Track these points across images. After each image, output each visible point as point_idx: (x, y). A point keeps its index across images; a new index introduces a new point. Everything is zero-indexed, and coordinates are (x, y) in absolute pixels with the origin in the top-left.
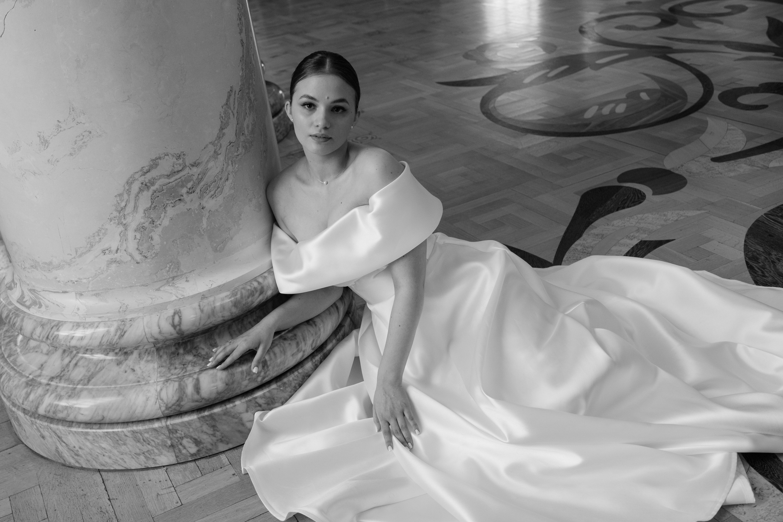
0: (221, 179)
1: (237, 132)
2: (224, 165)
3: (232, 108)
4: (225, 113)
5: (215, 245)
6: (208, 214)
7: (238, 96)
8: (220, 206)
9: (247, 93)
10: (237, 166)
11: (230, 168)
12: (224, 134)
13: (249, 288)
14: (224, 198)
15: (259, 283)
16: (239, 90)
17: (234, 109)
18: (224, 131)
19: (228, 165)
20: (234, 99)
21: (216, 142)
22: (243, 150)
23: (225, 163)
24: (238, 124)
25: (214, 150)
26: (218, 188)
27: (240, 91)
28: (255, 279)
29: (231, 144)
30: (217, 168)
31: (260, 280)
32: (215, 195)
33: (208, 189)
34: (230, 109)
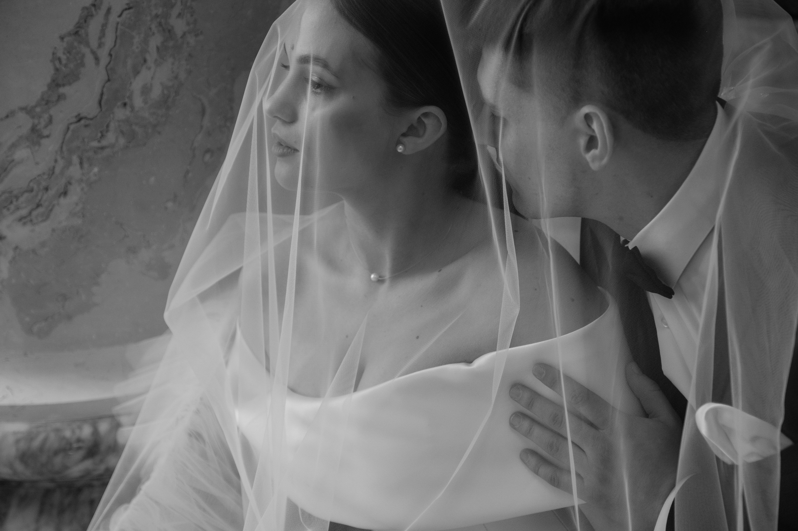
0: (47, 189)
1: (105, 97)
2: (56, 161)
3: (94, 43)
4: (69, 51)
5: (27, 319)
6: (11, 254)
7: (119, 20)
8: (43, 244)
9: (157, 16)
10: (96, 170)
11: (75, 171)
12: (61, 97)
13: (68, 434)
14: (53, 230)
15: (96, 432)
16: (126, 7)
17: (100, 45)
18: (62, 90)
19: (69, 163)
20: (104, 26)
21: (38, 110)
22: (122, 141)
23: (59, 158)
24: (109, 80)
25: (29, 126)
26: (39, 205)
27: (126, 9)
28: (94, 421)
29: (83, 122)
30: (37, 164)
31: (104, 427)
32: (29, 218)
33: (11, 202)
34: (87, 44)
